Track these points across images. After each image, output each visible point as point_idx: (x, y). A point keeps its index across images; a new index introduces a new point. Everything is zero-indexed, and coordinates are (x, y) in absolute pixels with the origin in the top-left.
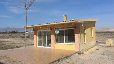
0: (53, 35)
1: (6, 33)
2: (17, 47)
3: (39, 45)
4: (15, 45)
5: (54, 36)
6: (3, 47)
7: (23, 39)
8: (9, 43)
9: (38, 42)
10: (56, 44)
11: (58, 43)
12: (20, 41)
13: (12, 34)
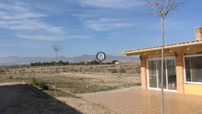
0: (180, 66)
1: (82, 64)
2: (111, 88)
3: (150, 87)
4: (106, 85)
5: (183, 69)
6: (87, 87)
7: (114, 75)
8: (94, 81)
9: (150, 79)
10: (186, 84)
11: (191, 82)
12: (111, 78)
13: (93, 66)
